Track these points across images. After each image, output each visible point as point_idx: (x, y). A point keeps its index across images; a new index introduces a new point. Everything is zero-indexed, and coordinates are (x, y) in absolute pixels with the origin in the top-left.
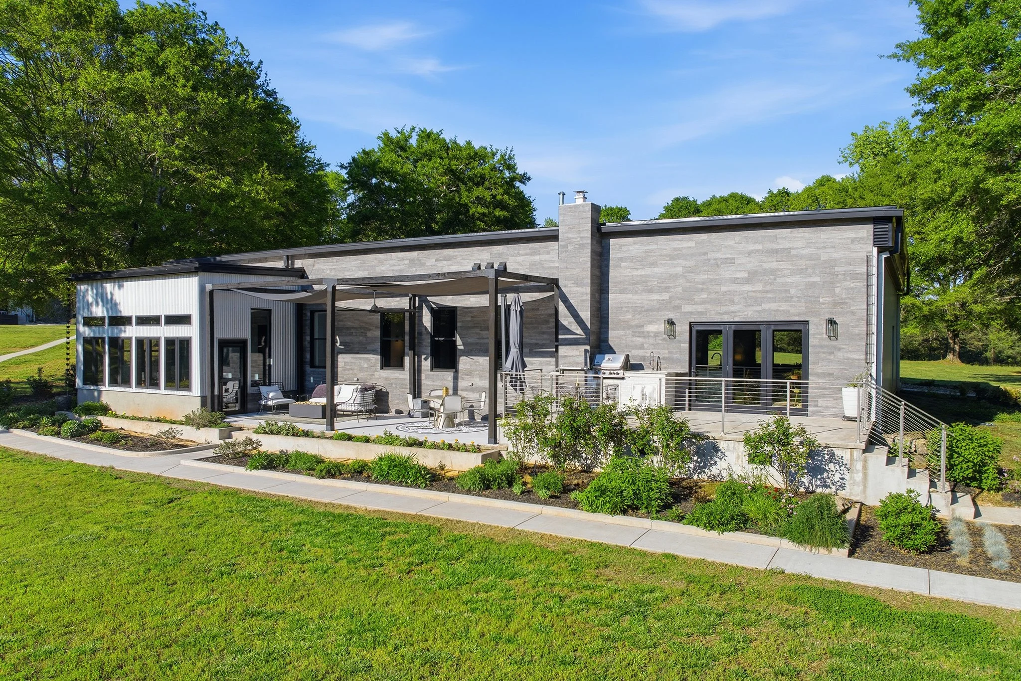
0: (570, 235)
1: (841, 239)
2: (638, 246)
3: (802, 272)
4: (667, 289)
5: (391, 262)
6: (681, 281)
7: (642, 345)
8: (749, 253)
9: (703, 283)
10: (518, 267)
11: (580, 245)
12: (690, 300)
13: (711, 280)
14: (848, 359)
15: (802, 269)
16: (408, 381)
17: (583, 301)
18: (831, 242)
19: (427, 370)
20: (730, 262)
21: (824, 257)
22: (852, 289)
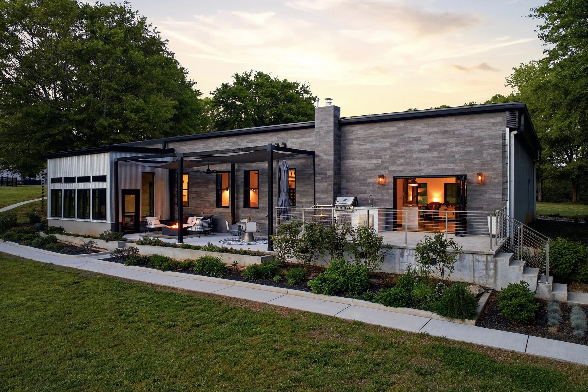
0: (322, 125)
1: (486, 123)
2: (363, 131)
3: (463, 144)
4: (380, 157)
5: (222, 144)
6: (388, 152)
7: (366, 191)
8: (430, 134)
9: (402, 153)
10: (293, 145)
11: (327, 131)
12: (394, 163)
13: (407, 151)
14: (492, 198)
15: (462, 143)
16: (231, 214)
17: (330, 165)
18: (480, 126)
19: (242, 207)
20: (418, 139)
21: (476, 135)
22: (493, 154)
